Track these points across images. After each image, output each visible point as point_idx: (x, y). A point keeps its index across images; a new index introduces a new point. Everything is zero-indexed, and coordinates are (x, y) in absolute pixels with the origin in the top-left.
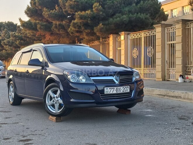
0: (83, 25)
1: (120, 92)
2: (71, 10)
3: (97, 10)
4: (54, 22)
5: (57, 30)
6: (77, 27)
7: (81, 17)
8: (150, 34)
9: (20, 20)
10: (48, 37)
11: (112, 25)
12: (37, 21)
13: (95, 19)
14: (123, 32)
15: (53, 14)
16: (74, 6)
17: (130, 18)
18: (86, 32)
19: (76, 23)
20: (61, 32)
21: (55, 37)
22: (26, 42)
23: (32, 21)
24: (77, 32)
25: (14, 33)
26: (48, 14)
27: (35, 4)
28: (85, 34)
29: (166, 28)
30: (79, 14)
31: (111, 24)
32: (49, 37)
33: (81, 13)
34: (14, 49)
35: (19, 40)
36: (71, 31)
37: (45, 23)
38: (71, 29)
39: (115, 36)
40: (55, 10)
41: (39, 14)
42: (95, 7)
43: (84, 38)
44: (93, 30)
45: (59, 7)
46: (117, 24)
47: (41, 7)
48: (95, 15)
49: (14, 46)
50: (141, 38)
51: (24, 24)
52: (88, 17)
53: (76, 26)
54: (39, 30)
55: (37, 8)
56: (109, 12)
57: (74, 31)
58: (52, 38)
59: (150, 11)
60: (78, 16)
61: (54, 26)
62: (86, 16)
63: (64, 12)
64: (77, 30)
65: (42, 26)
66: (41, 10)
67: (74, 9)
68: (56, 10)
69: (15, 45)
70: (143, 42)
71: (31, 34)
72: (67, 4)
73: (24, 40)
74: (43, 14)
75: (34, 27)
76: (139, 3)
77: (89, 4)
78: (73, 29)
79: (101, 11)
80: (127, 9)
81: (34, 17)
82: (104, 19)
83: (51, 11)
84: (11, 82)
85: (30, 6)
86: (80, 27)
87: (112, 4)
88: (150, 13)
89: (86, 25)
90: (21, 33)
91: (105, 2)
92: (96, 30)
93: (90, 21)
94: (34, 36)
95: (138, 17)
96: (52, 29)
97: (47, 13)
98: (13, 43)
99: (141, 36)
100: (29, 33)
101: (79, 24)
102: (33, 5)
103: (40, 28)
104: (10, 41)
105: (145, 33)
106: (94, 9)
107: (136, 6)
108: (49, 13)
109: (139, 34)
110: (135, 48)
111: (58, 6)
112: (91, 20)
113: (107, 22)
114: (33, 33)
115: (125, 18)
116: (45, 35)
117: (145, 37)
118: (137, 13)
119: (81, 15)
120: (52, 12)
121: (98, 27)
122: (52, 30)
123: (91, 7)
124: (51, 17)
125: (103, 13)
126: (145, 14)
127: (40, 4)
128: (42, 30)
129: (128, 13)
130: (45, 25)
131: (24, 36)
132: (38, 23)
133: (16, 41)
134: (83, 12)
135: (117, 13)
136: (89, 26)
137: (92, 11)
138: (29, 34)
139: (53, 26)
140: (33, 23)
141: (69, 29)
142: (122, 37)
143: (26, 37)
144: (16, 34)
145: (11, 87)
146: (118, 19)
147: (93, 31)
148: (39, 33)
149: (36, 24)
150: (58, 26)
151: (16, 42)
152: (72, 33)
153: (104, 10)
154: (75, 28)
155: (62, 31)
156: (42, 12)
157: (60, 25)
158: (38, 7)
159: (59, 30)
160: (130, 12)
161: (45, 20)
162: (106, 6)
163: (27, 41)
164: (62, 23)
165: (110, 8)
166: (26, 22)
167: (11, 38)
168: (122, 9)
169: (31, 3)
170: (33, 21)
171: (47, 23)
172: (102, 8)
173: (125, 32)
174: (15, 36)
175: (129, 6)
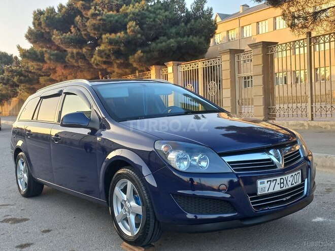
0: (113, 54)
1: (287, 187)
2: (94, 32)
3: (133, 31)
4: (69, 50)
5: (74, 61)
6: (104, 57)
7: (111, 42)
8: (211, 64)
9: (19, 47)
10: (60, 70)
11: (155, 53)
12: (44, 49)
13: (131, 45)
14: (172, 62)
15: (68, 38)
16: (99, 26)
17: (178, 42)
18: (117, 63)
19: (103, 51)
20: (80, 64)
21: (70, 71)
22: (27, 78)
23: (36, 49)
24: (105, 63)
25: (10, 67)
26: (60, 39)
27: (40, 24)
28: (115, 65)
29: (236, 55)
30: (107, 38)
31: (153, 52)
32: (63, 71)
33: (110, 36)
34: (9, 89)
35: (18, 76)
36: (96, 62)
37: (56, 52)
38: (95, 59)
39: (159, 67)
40: (69, 33)
41: (45, 39)
42: (130, 27)
43: (114, 72)
44: (127, 59)
45: (76, 28)
46: (162, 51)
47: (50, 29)
48: (130, 39)
49: (11, 85)
50: (198, 69)
51: (25, 54)
52: (121, 42)
53: (103, 54)
54: (48, 62)
55: (43, 31)
56: (150, 34)
57: (99, 62)
58: (66, 72)
59: (204, 34)
60: (106, 40)
61: (69, 55)
62: (117, 41)
63: (83, 36)
64: (104, 60)
65: (52, 55)
66: (48, 33)
67: (99, 31)
68: (71, 33)
69: (12, 83)
70: (201, 75)
71: (36, 67)
72: (88, 24)
73: (25, 76)
74: (52, 38)
75: (39, 57)
76: (189, 23)
77: (120, 23)
78: (98, 58)
79: (139, 33)
80: (173, 30)
81: (39, 44)
82: (143, 45)
83: (64, 34)
84: (20, 154)
85: (33, 28)
86: (109, 55)
87: (153, 23)
88: (203, 36)
89: (118, 53)
90: (20, 67)
91: (143, 21)
92: (133, 60)
93: (123, 47)
94: (40, 70)
95: (189, 40)
96: (66, 59)
97: (59, 37)
98: (8, 80)
99: (198, 67)
100: (32, 66)
101: (107, 52)
102: (37, 26)
103: (49, 59)
104: (4, 78)
105: (203, 63)
106: (128, 31)
107: (185, 27)
108: (62, 37)
109: (195, 64)
110: (189, 83)
111: (74, 27)
112: (125, 45)
113: (147, 49)
114: (38, 65)
115: (173, 43)
116: (55, 69)
117: (204, 68)
118: (188, 36)
119: (110, 39)
120: (65, 36)
121: (136, 55)
122: (67, 61)
123: (124, 28)
124: (65, 43)
125: (141, 36)
126: (198, 37)
127: (47, 25)
128: (52, 61)
129: (175, 36)
130: (56, 55)
131: (25, 71)
132: (46, 51)
133: (13, 76)
134: (113, 34)
135: (161, 36)
136: (122, 54)
137: (126, 33)
138: (32, 68)
139: (67, 55)
140: (38, 52)
141: (93, 59)
142: (170, 69)
143: (27, 72)
144: (13, 68)
145: (20, 162)
146: (164, 44)
147: (127, 62)
148: (47, 65)
149: (42, 54)
150: (75, 56)
151: (14, 78)
152: (97, 65)
153: (142, 31)
154: (102, 57)
155: (81, 62)
156: (52, 37)
157: (78, 53)
158: (44, 29)
159: (77, 61)
160: (178, 34)
161: (55, 48)
162: (145, 26)
163: (29, 78)
164: (80, 51)
165: (150, 28)
166: (28, 51)
167: (6, 74)
168: (167, 31)
169: (34, 24)
170: (38, 50)
171: (58, 52)
172: (139, 29)
173: (174, 62)
174: (12, 71)
175: (175, 26)
